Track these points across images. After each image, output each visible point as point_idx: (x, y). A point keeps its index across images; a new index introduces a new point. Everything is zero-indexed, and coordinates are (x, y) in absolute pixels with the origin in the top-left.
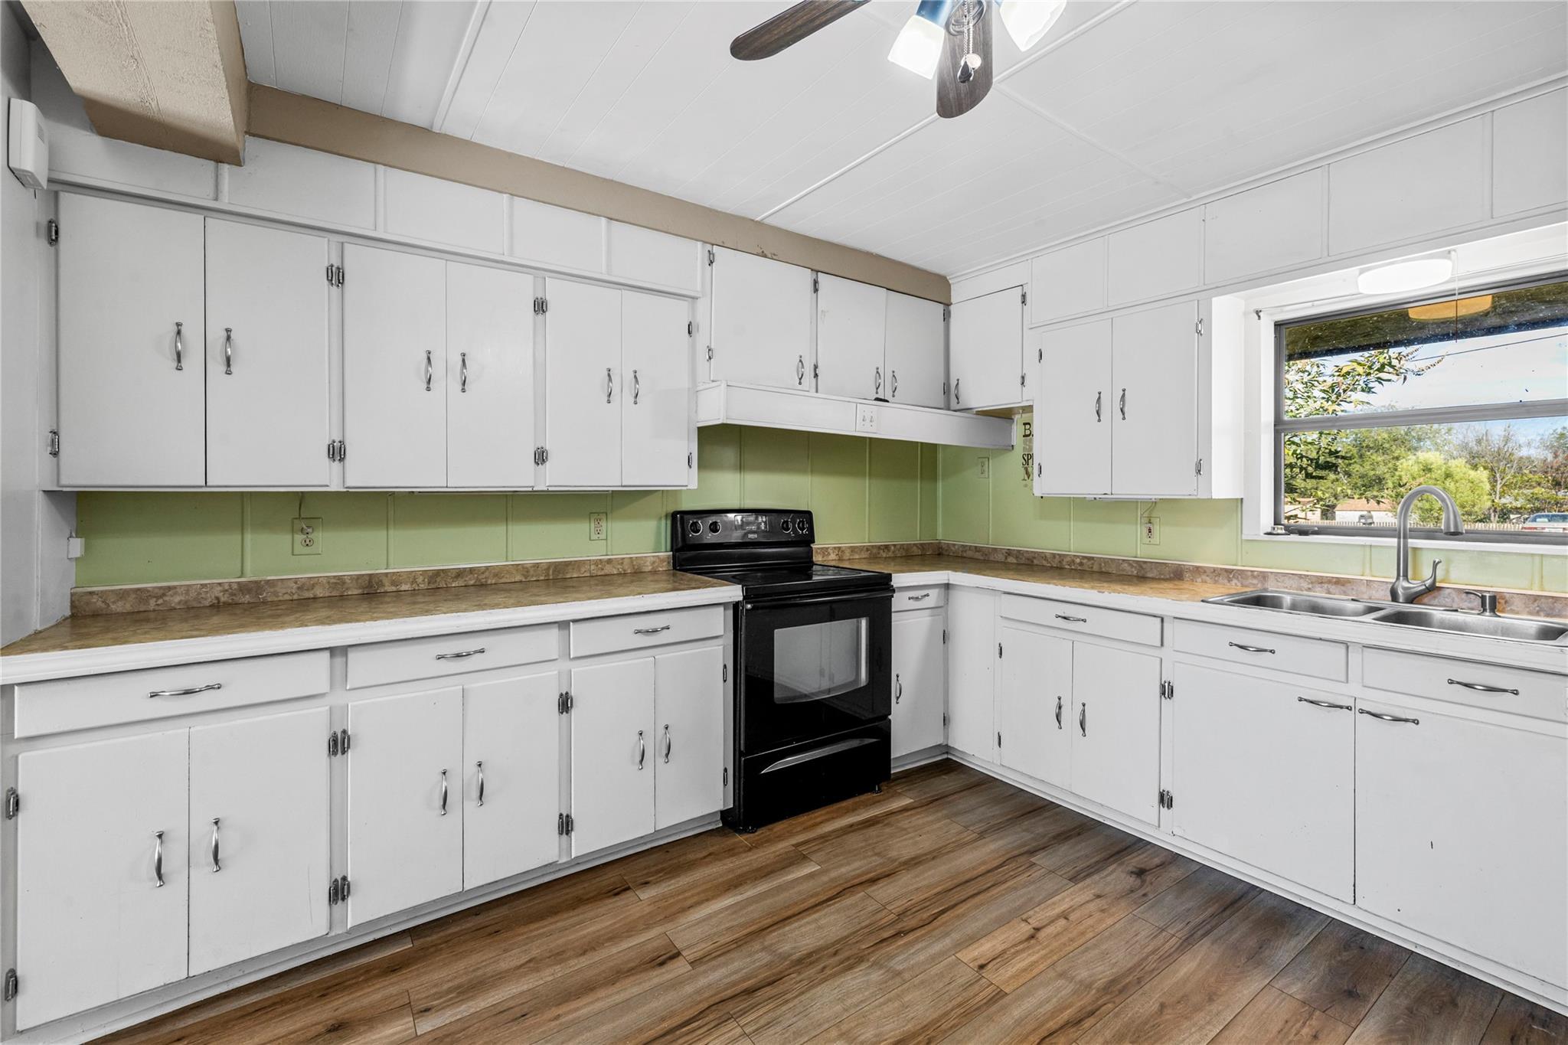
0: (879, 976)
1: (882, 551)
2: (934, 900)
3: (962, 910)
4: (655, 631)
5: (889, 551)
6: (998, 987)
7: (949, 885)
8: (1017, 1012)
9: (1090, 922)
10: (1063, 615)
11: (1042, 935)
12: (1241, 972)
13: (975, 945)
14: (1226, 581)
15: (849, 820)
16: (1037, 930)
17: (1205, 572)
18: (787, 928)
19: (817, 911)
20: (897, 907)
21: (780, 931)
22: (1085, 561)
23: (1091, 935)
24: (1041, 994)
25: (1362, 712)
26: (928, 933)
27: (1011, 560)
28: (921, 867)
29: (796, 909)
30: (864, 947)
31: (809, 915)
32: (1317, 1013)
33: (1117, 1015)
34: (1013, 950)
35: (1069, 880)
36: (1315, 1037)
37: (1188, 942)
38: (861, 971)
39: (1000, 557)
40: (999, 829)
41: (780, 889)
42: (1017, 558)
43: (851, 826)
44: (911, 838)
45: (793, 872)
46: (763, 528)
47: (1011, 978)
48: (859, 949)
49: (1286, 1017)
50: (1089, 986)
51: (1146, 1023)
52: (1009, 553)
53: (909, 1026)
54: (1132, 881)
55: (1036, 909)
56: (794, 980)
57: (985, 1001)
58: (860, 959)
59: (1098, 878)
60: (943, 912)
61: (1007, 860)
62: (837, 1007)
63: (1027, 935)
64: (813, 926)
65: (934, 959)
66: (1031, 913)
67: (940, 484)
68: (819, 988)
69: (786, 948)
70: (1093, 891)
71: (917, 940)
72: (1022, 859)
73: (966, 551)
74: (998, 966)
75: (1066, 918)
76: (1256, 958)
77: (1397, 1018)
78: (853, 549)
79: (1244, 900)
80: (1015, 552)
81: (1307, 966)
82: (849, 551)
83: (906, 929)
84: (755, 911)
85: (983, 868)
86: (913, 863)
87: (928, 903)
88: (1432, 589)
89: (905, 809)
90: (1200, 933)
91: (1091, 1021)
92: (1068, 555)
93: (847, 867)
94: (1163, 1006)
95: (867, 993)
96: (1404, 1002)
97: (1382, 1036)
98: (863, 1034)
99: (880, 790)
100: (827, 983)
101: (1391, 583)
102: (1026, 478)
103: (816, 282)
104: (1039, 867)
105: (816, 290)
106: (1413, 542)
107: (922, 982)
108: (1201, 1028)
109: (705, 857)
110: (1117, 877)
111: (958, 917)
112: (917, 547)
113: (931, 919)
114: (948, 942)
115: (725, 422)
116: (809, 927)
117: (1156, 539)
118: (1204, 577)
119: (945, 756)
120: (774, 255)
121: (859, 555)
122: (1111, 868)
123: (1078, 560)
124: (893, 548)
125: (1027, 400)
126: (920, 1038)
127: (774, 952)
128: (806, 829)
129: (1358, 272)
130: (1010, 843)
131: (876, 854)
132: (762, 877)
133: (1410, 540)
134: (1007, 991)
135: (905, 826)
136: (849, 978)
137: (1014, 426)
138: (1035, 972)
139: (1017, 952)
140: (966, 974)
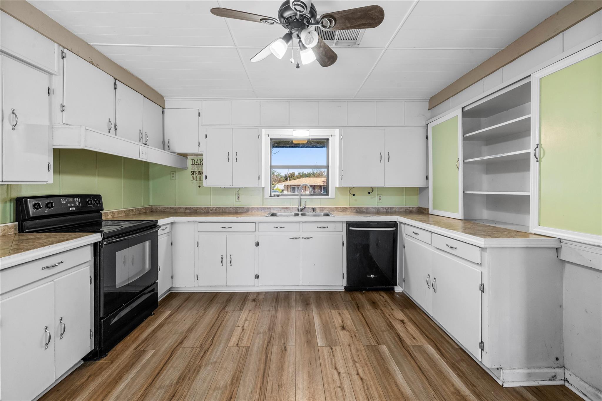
0: (210, 367)
1: (130, 212)
2: (208, 336)
3: (219, 334)
4: (55, 266)
5: (133, 212)
6: (246, 347)
7: (208, 329)
8: (255, 349)
9: (253, 318)
10: (223, 227)
11: (245, 327)
12: (289, 311)
13: (231, 340)
14: (260, 211)
15: (150, 329)
16: (243, 327)
17: (255, 209)
18: (162, 377)
19: (169, 363)
20: (198, 344)
21: (160, 379)
22: (217, 209)
23: (256, 321)
24: (257, 341)
25: (302, 238)
26: (214, 346)
27: (187, 211)
28: (194, 330)
29: (159, 369)
30: (197, 363)
31: (166, 367)
32: (306, 311)
33: (276, 335)
34: (241, 336)
35: (240, 310)
36: (309, 315)
37: (276, 311)
38: (203, 370)
39: (182, 210)
40: (208, 307)
41: (144, 367)
42: (190, 210)
43: (154, 330)
44: (182, 323)
45: (144, 358)
46: (77, 204)
47: (247, 342)
48: (196, 364)
49: (302, 315)
50: (265, 332)
51: (282, 332)
52: (186, 208)
53: (232, 372)
54: (254, 303)
55: (238, 322)
56: (182, 389)
57: (246, 352)
58: (200, 367)
59: (246, 306)
60: (214, 338)
61: (219, 314)
62: (205, 385)
63: (242, 330)
64: (172, 369)
65: (223, 351)
66: (238, 324)
67: (151, 183)
68: (193, 384)
69: (168, 382)
70: (248, 310)
71: (213, 350)
72: (223, 311)
73: (165, 209)
74: (241, 341)
75: (247, 320)
76: (289, 306)
77: (316, 305)
78: (118, 212)
79: (278, 296)
80: (189, 208)
81: (298, 303)
82: (117, 213)
83: (206, 349)
84: (141, 380)
85: (214, 320)
86: (190, 330)
87: (207, 338)
88: (305, 208)
89: (170, 315)
90: (276, 307)
91: (272, 339)
92: (210, 207)
93: (166, 344)
94: (282, 327)
95: (211, 374)
96: (315, 301)
97: (317, 309)
98: (220, 385)
99: (154, 314)
100: (195, 381)
101: (297, 207)
102: (193, 180)
103: (115, 84)
104: (229, 311)
105: (115, 88)
106: (302, 197)
107: (225, 359)
108: (292, 326)
109: (88, 379)
110: (250, 305)
111: (219, 336)
112: (144, 209)
113: (212, 342)
114: (222, 345)
115: (84, 148)
116: (170, 371)
117: (240, 200)
118: (255, 210)
119: (169, 292)
120: (98, 65)
121: (121, 215)
122: (247, 302)
123: (215, 209)
124: (134, 210)
125: (201, 152)
126: (238, 373)
127: (164, 387)
128: (133, 342)
129: (293, 130)
130: (215, 309)
131: (174, 334)
132: (130, 368)
133: (301, 197)
134: (249, 346)
135: (176, 320)
136: (201, 374)
137: (188, 160)
138: (251, 337)
139: (243, 335)
140: (235, 349)
